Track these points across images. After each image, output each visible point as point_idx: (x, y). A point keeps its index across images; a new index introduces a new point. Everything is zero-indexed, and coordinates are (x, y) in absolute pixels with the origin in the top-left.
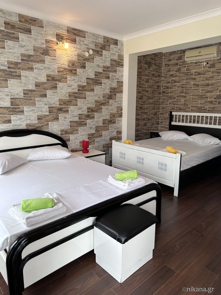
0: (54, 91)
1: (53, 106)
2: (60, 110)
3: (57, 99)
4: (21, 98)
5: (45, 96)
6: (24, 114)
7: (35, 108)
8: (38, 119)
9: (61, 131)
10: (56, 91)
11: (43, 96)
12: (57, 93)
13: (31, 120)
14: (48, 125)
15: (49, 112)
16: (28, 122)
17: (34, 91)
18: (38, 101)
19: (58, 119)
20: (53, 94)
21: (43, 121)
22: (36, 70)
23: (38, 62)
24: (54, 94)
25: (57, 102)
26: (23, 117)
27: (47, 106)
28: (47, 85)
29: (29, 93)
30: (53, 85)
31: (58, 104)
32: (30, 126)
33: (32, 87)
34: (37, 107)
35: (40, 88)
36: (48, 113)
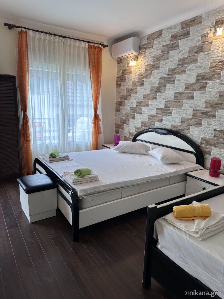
0: (202, 92)
1: (198, 109)
2: (205, 114)
3: (203, 101)
4: (172, 101)
5: (192, 97)
6: (172, 116)
7: (181, 111)
8: (182, 122)
9: (202, 139)
10: (204, 91)
11: (190, 98)
12: (205, 94)
13: (176, 122)
14: (189, 129)
15: (193, 116)
16: (173, 123)
17: (183, 93)
18: (185, 103)
19: (201, 124)
20: (200, 95)
21: (185, 124)
22: (188, 71)
23: (190, 63)
24: (202, 95)
25: (203, 104)
26: (170, 118)
27: (192, 109)
28: (196, 86)
29: (179, 95)
30: (202, 85)
31: (204, 107)
32: (174, 127)
33: (181, 90)
34: (182, 109)
35: (189, 89)
36: (191, 117)
